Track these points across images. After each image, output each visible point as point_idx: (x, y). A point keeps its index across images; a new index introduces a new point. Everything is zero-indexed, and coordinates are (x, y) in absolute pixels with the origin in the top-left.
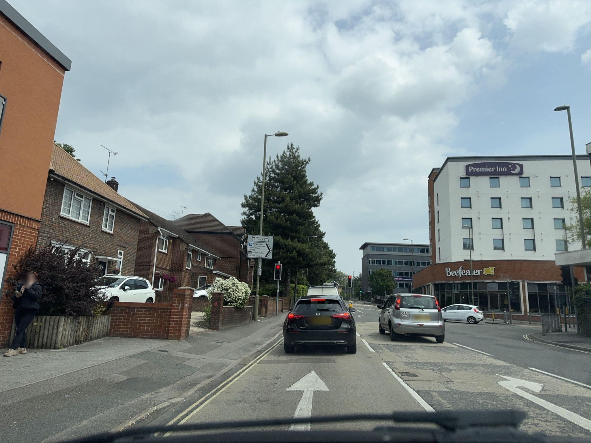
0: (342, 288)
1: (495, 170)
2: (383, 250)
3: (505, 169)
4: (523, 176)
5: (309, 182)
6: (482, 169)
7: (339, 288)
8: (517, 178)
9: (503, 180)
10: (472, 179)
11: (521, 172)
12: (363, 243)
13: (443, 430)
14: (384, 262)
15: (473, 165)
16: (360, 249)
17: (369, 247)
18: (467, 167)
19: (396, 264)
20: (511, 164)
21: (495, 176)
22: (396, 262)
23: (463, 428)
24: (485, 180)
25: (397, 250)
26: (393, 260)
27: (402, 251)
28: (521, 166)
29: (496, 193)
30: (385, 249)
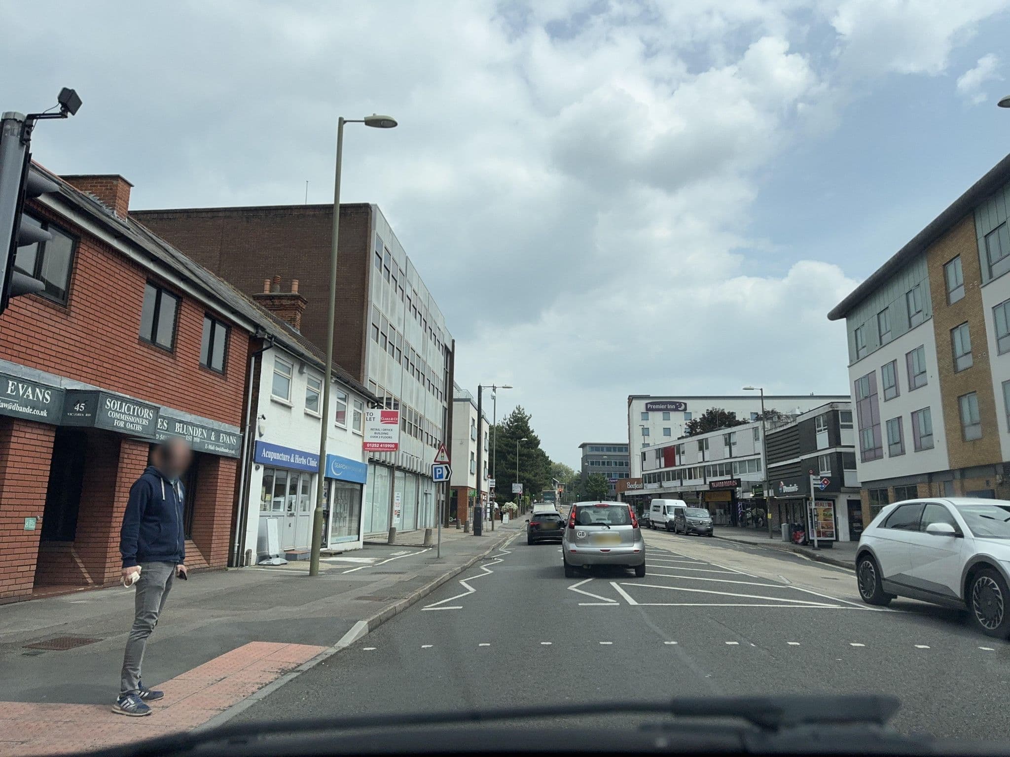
0: (563, 487)
1: (667, 407)
2: (602, 450)
3: (674, 407)
4: (687, 411)
5: (531, 430)
6: (657, 407)
7: (560, 487)
8: (683, 413)
9: (673, 415)
10: (650, 413)
11: (685, 409)
12: (582, 443)
13: (756, 730)
14: (603, 463)
15: (651, 403)
16: (580, 447)
17: (588, 446)
18: (647, 404)
19: (616, 465)
20: (678, 402)
21: (666, 411)
22: (616, 463)
23: (791, 725)
24: (660, 415)
25: (617, 450)
26: (613, 461)
27: (622, 451)
28: (685, 404)
29: (667, 424)
30: (605, 449)
